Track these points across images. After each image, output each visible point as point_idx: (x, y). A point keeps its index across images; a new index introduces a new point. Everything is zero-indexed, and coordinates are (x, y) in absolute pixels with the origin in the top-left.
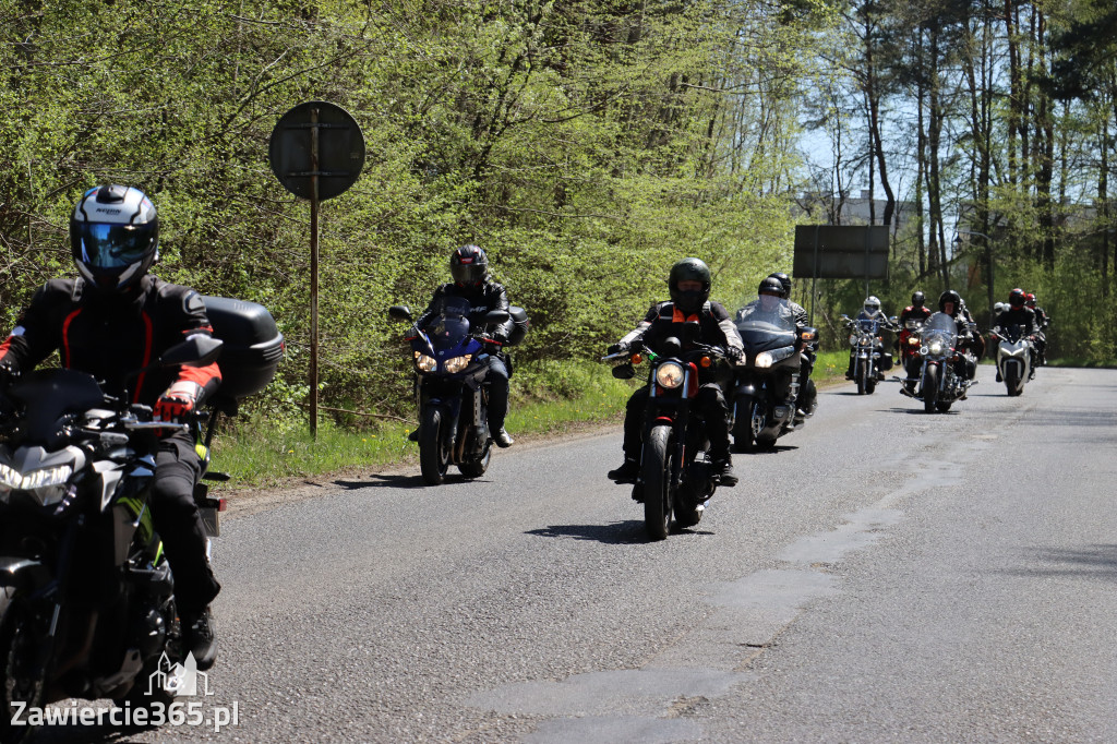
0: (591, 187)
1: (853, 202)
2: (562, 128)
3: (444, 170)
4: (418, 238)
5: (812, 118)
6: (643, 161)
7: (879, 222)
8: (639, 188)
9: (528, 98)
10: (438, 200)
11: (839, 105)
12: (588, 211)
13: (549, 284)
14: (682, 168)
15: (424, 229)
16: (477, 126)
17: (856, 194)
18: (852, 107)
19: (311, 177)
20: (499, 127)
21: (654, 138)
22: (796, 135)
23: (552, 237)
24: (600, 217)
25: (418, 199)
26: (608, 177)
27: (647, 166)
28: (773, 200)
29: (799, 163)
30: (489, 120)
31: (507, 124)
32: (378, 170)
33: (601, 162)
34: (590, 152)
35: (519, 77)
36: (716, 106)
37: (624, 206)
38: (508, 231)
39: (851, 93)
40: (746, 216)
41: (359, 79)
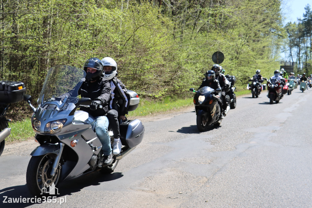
0: (253, 61)
1: (288, 62)
2: (249, 53)
3: (234, 59)
4: (230, 68)
5: (282, 51)
6: (260, 57)
7: (291, 65)
8: (259, 61)
9: (245, 50)
10: (232, 63)
11: (286, 49)
12: (252, 64)
13: (247, 74)
14: (265, 58)
15: (231, 67)
16: (237, 53)
17: (288, 61)
18: (287, 49)
19: (217, 61)
20: (240, 53)
21: (261, 54)
22: (280, 53)
23: (247, 68)
24: (254, 65)
25: (230, 63)
26: (255, 59)
27: (260, 58)
28: (277, 62)
29: (280, 57)
30: (239, 52)
31: (241, 53)
32: (225, 60)
33: (254, 58)
34: (253, 56)
35: (243, 47)
36: (269, 50)
37: (257, 64)
38: (241, 67)
39: (288, 47)
40: (273, 65)
41: (222, 48)
